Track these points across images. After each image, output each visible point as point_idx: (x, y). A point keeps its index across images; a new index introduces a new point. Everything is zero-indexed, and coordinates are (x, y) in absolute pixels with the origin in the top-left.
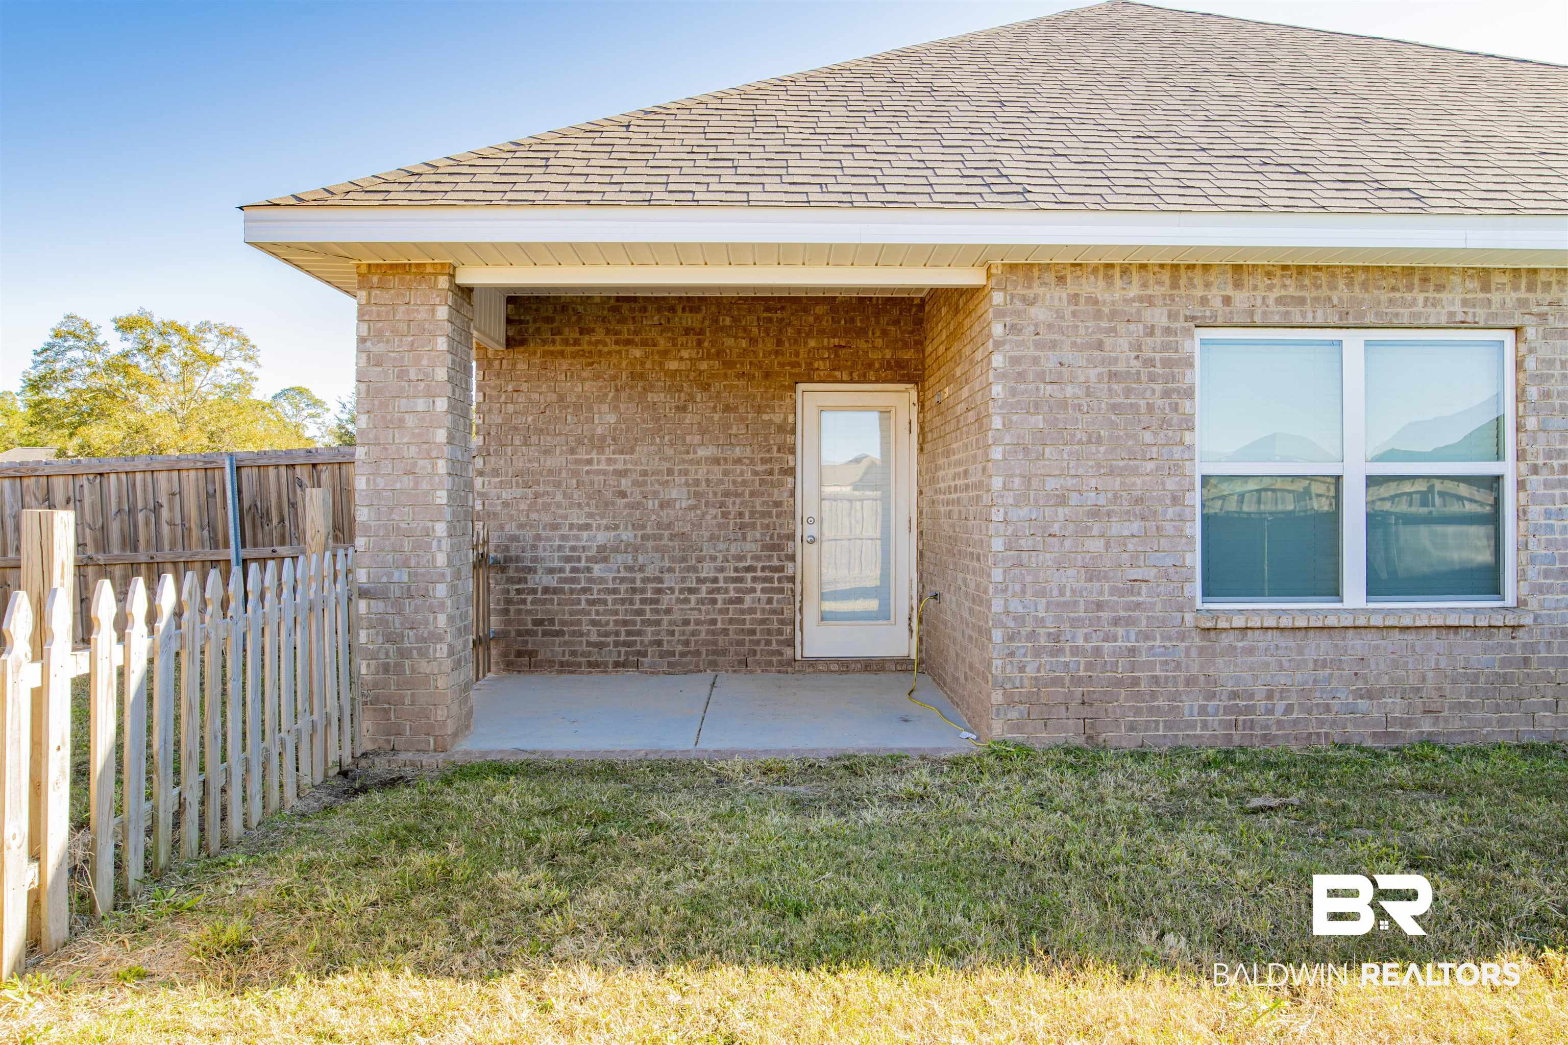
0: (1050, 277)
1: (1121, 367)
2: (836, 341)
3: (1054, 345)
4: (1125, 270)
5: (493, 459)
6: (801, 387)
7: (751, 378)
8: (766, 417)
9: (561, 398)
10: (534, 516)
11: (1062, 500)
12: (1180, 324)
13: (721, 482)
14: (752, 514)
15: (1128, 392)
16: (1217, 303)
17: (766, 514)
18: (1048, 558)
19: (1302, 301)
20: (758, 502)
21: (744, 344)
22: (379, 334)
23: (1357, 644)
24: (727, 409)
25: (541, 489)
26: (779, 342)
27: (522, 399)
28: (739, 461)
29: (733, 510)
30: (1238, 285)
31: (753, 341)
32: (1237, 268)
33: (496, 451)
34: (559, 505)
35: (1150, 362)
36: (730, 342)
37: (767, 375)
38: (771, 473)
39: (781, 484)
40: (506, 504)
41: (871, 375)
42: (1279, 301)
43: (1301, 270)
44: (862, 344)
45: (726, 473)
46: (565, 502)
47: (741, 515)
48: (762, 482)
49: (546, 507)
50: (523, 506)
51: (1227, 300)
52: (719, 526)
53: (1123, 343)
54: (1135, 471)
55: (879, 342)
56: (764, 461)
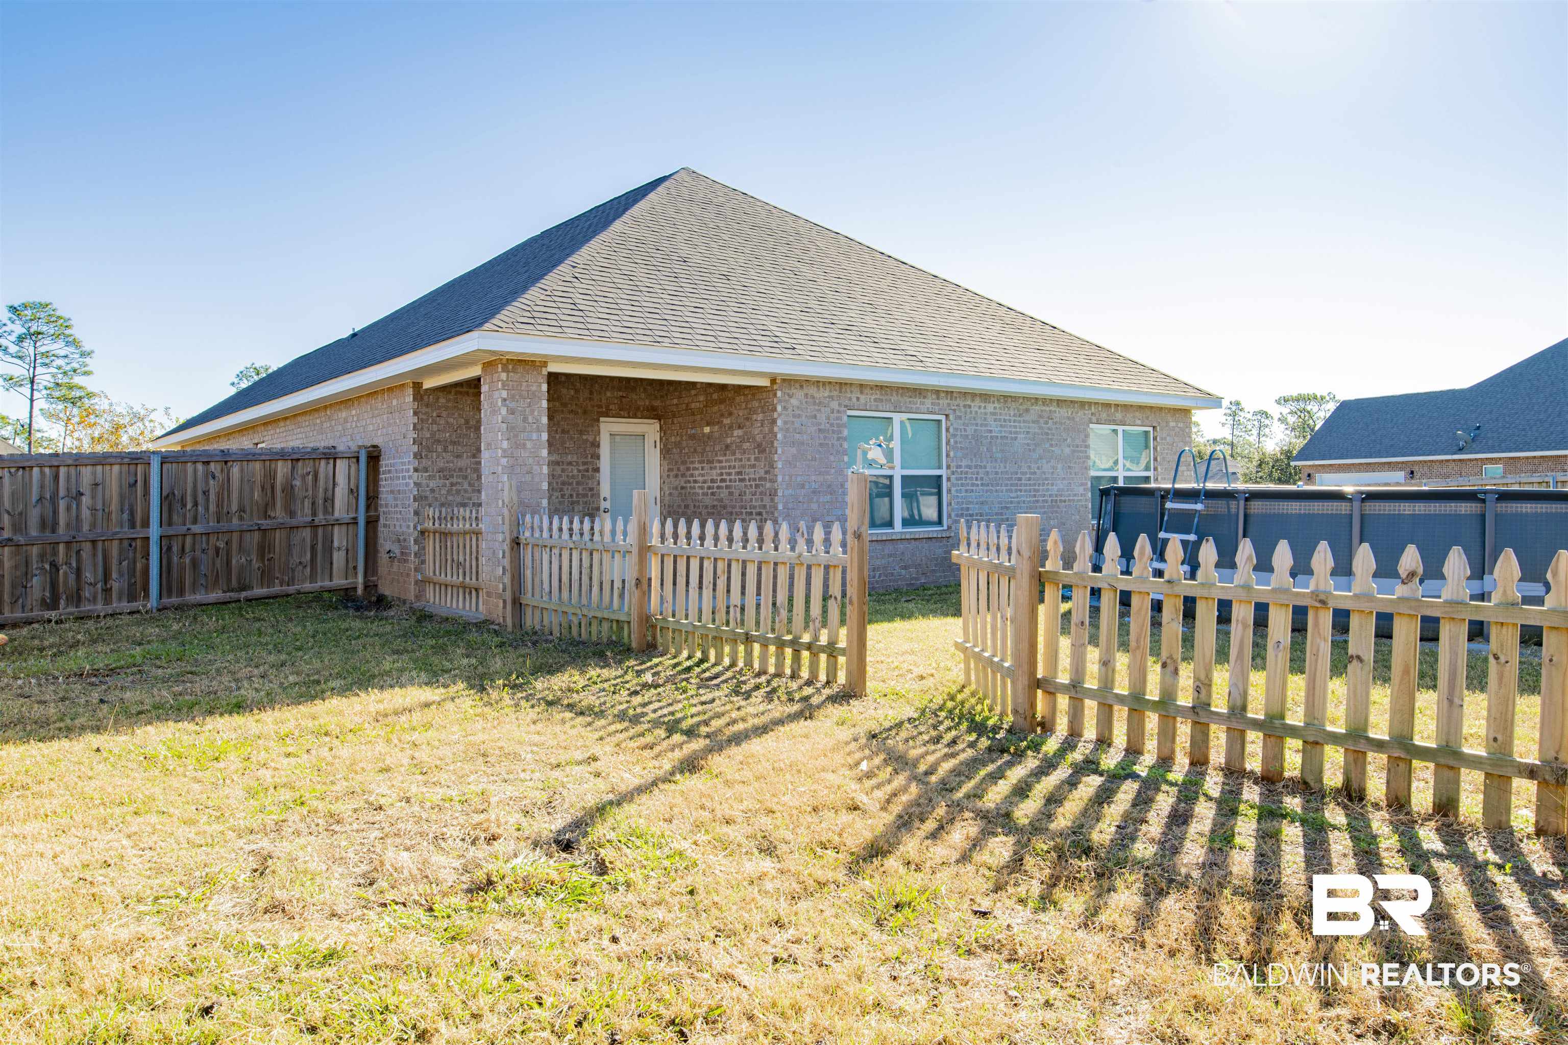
0: (797, 385)
1: (822, 427)
2: (620, 394)
3: (799, 416)
4: (824, 384)
5: (424, 461)
6: (602, 419)
7: (576, 413)
8: (585, 437)
9: (467, 422)
10: (450, 498)
11: (803, 486)
12: (843, 409)
13: (560, 476)
14: (578, 495)
15: (825, 438)
16: (854, 400)
17: (585, 496)
18: (798, 512)
19: (881, 400)
20: (581, 488)
21: (572, 392)
22: (513, 397)
23: (901, 546)
24: (563, 431)
25: (454, 480)
26: (591, 393)
27: (442, 422)
28: (570, 463)
29: (567, 493)
30: (862, 393)
31: (577, 391)
32: (861, 385)
33: (426, 456)
34: (466, 491)
35: (832, 425)
36: (564, 391)
37: (585, 412)
38: (587, 471)
39: (593, 477)
40: (432, 491)
41: (639, 414)
42: (875, 400)
43: (882, 387)
44: (634, 397)
45: (563, 470)
46: (470, 489)
47: (571, 496)
48: (583, 476)
49: (458, 492)
50: (444, 492)
51: (858, 399)
52: (560, 502)
53: (824, 416)
54: (828, 473)
55: (643, 396)
56: (584, 463)
